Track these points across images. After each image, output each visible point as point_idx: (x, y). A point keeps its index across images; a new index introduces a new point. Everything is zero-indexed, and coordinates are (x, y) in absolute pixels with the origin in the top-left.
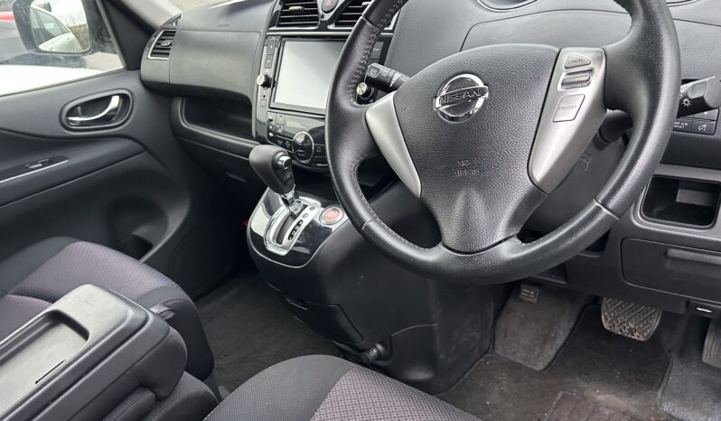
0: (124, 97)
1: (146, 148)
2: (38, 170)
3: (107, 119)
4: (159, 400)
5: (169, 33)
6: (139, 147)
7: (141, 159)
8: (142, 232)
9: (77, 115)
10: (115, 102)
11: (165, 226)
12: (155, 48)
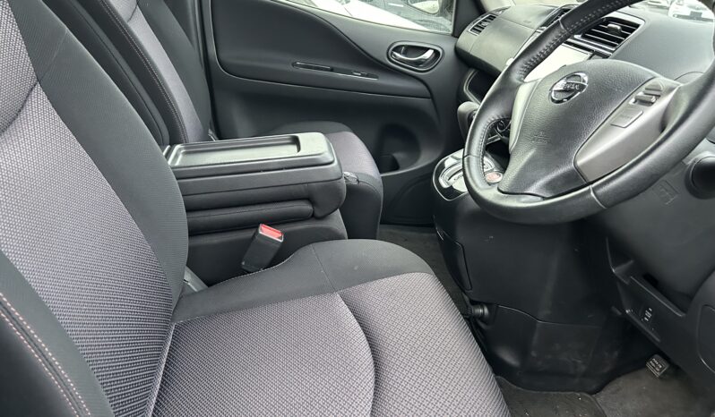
0: (437, 53)
1: (432, 97)
2: (357, 77)
3: (417, 63)
4: (313, 217)
5: (492, 18)
6: (428, 94)
7: (425, 103)
8: (399, 156)
9: (399, 52)
10: (428, 54)
11: (415, 160)
12: (477, 26)
